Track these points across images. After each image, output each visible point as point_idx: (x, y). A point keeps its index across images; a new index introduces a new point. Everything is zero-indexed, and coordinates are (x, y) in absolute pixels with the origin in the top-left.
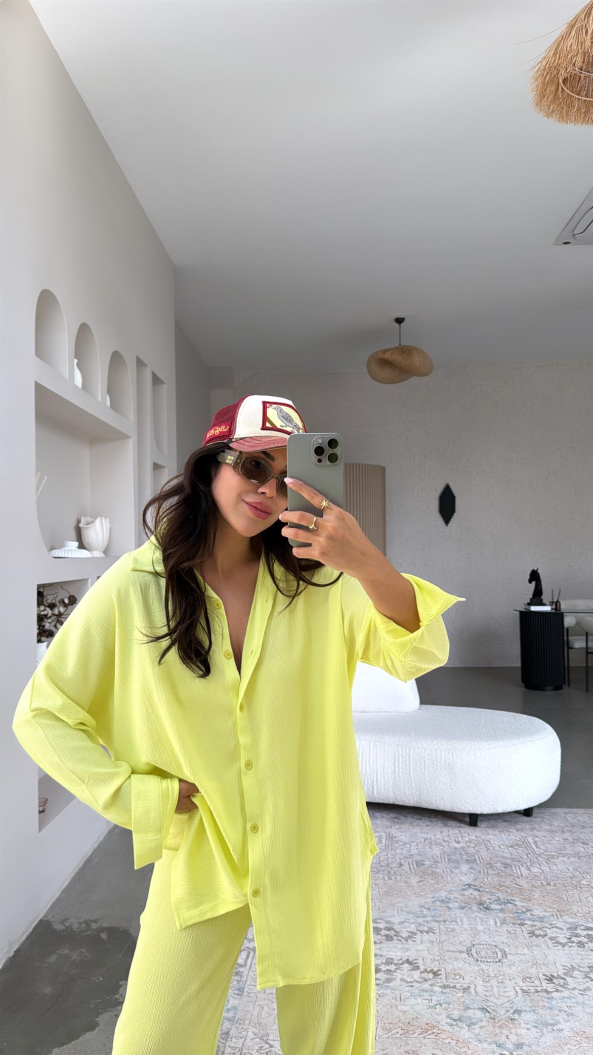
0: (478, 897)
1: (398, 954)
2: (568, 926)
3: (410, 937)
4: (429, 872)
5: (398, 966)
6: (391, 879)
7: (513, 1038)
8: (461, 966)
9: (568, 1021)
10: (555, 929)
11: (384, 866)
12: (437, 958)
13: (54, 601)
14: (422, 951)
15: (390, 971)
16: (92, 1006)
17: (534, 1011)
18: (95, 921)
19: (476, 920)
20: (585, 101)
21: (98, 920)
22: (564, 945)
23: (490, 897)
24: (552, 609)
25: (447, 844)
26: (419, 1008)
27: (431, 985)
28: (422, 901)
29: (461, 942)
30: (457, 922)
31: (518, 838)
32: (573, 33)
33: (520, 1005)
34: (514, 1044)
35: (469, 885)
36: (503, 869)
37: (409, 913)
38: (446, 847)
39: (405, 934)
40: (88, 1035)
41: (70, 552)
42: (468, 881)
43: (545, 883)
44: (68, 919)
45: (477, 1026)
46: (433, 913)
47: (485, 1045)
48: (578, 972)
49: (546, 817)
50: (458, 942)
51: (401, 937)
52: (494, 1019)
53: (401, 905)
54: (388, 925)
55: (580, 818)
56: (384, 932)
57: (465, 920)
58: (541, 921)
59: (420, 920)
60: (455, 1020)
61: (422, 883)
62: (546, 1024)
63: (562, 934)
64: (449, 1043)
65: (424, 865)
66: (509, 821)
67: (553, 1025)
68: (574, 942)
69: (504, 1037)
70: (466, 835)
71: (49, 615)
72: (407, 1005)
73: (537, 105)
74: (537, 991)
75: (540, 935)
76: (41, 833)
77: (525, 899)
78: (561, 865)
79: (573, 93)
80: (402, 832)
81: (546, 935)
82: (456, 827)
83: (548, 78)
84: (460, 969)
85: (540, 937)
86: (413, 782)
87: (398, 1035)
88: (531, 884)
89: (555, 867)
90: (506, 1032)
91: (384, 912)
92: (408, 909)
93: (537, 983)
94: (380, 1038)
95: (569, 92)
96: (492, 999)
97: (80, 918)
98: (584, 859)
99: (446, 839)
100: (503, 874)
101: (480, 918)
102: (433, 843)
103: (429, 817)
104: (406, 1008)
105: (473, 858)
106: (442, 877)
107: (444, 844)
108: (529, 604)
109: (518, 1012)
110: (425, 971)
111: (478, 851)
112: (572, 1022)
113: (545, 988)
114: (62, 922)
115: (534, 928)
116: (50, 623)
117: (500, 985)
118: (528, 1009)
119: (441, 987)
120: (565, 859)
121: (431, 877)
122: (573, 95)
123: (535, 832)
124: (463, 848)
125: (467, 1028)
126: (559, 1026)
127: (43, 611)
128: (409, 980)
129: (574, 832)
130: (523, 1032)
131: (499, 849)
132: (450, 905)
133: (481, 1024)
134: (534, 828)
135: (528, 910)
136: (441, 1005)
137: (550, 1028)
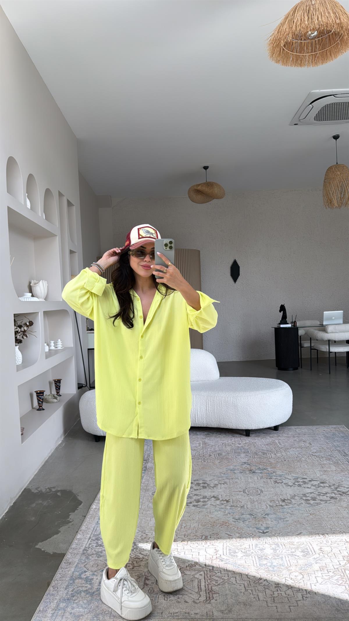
0: (249, 468)
1: (209, 494)
2: (294, 478)
3: (215, 486)
4: (225, 458)
5: (209, 499)
6: (205, 462)
7: (264, 525)
8: (240, 497)
9: (291, 517)
10: (287, 480)
11: (202, 456)
12: (228, 495)
13: (21, 324)
14: (221, 492)
15: (205, 501)
16: (56, 524)
17: (275, 514)
18: (54, 488)
19: (248, 478)
20: (296, 55)
21: (55, 487)
22: (291, 486)
23: (255, 467)
24: (292, 326)
25: (234, 445)
26: (219, 515)
27: (225, 506)
28: (221, 471)
29: (240, 487)
30: (238, 479)
31: (270, 441)
32: (286, 23)
33: (268, 512)
34: (265, 527)
35: (245, 463)
36: (262, 455)
37: (214, 476)
38: (234, 447)
39: (212, 485)
40: (55, 536)
41: (27, 298)
42: (244, 461)
43: (283, 460)
44: (39, 487)
45: (247, 521)
46: (226, 476)
47: (251, 529)
48: (297, 497)
49: (285, 430)
50: (239, 487)
51: (211, 486)
52: (255, 518)
53: (210, 473)
54: (204, 482)
55: (303, 431)
56: (202, 485)
57: (243, 478)
58: (280, 477)
59: (220, 479)
60: (237, 520)
61: (221, 463)
62: (281, 519)
63: (290, 481)
64: (234, 529)
65: (222, 455)
66: (266, 433)
67: (284, 519)
68: (296, 485)
69: (260, 525)
70: (244, 440)
71: (19, 331)
73: (271, 57)
74: (277, 506)
76: (23, 444)
77: (273, 467)
78: (292, 452)
79: (289, 50)
80: (211, 441)
81: (283, 482)
82: (239, 437)
83: (275, 45)
84: (239, 499)
85: (280, 483)
86: (216, 414)
87: (209, 527)
88: (276, 461)
89: (289, 453)
90: (261, 523)
91: (202, 476)
92: (214, 474)
93: (277, 502)
94: (200, 529)
95: (287, 51)
96: (255, 510)
97: (46, 487)
98: (304, 449)
99: (234, 443)
100: (262, 457)
101: (250, 477)
102: (227, 445)
103: (225, 433)
104: (213, 516)
105: (247, 451)
106: (231, 460)
107: (232, 445)
108: (280, 324)
109: (268, 514)
110: (223, 500)
111: (250, 448)
112: (293, 517)
113: (281, 504)
114: (37, 489)
115: (277, 480)
116: (20, 336)
117: (259, 504)
118: (272, 513)
119: (230, 506)
120: (294, 449)
121: (225, 460)
122: (288, 51)
123: (279, 437)
124: (242, 446)
125: (242, 522)
126: (287, 519)
127: (16, 329)
128: (214, 504)
129: (299, 437)
130: (270, 522)
131: (260, 446)
132: (235, 472)
133: (249, 520)
134: (279, 436)
135: (274, 472)
136: (230, 514)
137: (282, 520)
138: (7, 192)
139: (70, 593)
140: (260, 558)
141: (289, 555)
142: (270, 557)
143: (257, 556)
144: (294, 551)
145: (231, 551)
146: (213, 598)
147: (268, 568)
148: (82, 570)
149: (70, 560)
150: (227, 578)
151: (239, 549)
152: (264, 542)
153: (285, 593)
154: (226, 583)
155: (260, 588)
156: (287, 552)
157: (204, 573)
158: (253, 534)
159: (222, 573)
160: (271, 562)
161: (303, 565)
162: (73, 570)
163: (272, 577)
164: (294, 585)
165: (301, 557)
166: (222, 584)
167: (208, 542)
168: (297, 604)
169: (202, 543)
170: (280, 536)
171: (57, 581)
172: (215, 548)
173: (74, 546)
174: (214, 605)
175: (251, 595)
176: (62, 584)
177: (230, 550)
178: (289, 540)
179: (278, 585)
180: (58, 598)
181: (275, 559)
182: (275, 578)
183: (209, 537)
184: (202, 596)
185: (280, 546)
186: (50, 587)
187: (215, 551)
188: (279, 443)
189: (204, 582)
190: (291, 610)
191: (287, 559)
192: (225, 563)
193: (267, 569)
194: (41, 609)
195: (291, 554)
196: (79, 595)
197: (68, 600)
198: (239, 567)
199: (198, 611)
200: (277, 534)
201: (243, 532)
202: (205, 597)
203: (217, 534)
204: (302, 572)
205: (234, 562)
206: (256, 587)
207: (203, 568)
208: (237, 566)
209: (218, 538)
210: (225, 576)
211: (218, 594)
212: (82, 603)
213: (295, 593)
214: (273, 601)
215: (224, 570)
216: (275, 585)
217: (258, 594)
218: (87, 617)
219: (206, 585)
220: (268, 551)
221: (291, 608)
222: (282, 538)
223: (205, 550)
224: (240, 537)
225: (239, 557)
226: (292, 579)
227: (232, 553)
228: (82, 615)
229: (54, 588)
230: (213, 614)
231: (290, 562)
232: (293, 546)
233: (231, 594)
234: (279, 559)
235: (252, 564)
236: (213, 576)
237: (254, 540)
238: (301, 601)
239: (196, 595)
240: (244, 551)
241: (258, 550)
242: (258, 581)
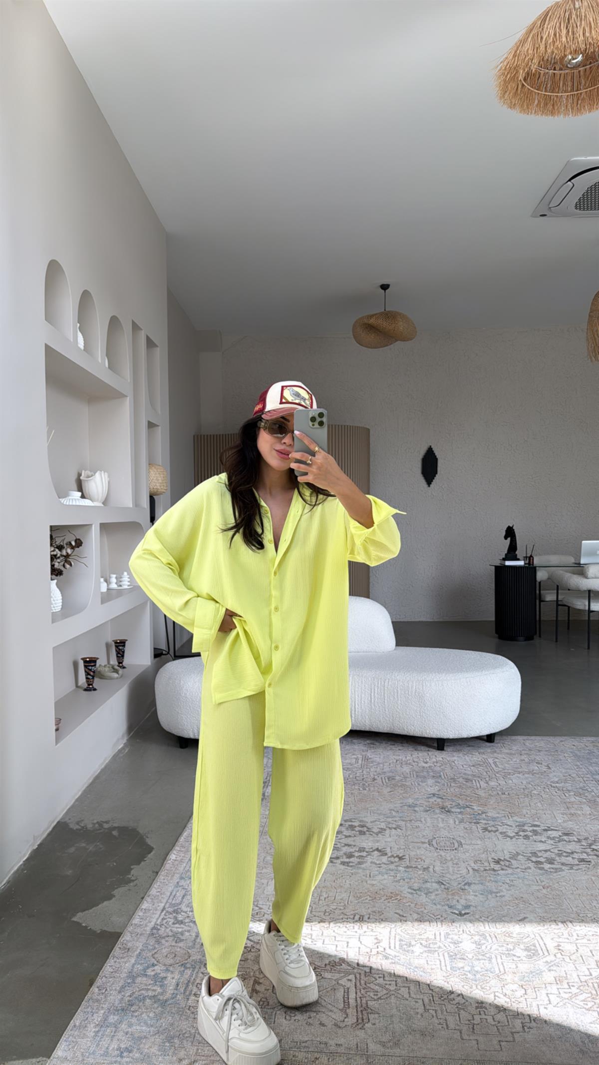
0: (440, 803)
1: (370, 844)
2: (517, 824)
3: (380, 832)
4: (399, 785)
5: (369, 853)
6: (365, 790)
7: (463, 902)
8: (423, 853)
9: (510, 890)
10: (506, 826)
11: (360, 780)
12: (402, 847)
13: (62, 544)
14: (389, 842)
15: (362, 856)
16: (108, 883)
17: (482, 884)
18: (107, 822)
19: (437, 819)
20: (545, 95)
21: (109, 821)
22: (511, 838)
23: (451, 803)
24: (525, 564)
25: (416, 763)
26: (385, 882)
27: (397, 866)
28: (392, 806)
29: (424, 836)
30: (421, 821)
31: (480, 760)
32: (530, 39)
33: (470, 880)
34: (463, 906)
35: (434, 795)
36: (464, 782)
37: (380, 814)
38: (415, 766)
39: (376, 830)
40: (106, 903)
41: (74, 501)
42: (433, 792)
43: (500, 793)
44: (83, 820)
45: (434, 894)
46: (401, 815)
47: (439, 907)
48: (522, 857)
49: (507, 743)
50: (421, 835)
51: (373, 832)
52: (448, 889)
53: (373, 809)
54: (361, 824)
55: (537, 744)
56: (357, 829)
57: (428, 820)
58: (493, 821)
59: (390, 820)
60: (415, 890)
61: (392, 793)
62: (491, 892)
63: (510, 829)
64: (410, 906)
65: (395, 779)
66: (473, 746)
67: (497, 893)
68: (521, 835)
69: (455, 902)
70: (434, 756)
71: (59, 555)
72: (375, 880)
73: (501, 98)
74: (485, 870)
75: (492, 831)
76: (58, 745)
77: (481, 805)
78: (516, 780)
79: (532, 88)
80: (376, 754)
81: (497, 830)
82: (425, 750)
83: (509, 76)
84: (422, 855)
86: (387, 710)
87: (367, 901)
88: (488, 794)
89: (510, 781)
90: (457, 898)
91: (358, 814)
92: (379, 812)
93: (486, 864)
94: (351, 902)
95: (529, 87)
96: (448, 875)
97: (94, 820)
98: (537, 776)
99: (416, 760)
100: (464, 787)
101: (442, 818)
102: (403, 763)
103: (402, 743)
104: (374, 882)
105: (438, 775)
106: (410, 789)
107: (414, 764)
108: (504, 559)
109: (469, 884)
110: (392, 856)
111: (443, 770)
112: (513, 890)
113: (492, 867)
114: (78, 823)
115: (487, 825)
116: (59, 563)
117: (455, 865)
118: (477, 882)
119: (405, 867)
120: (520, 775)
121: (400, 788)
123: (495, 755)
124: (430, 767)
125: (425, 895)
126: (502, 894)
127: (53, 551)
128: (378, 862)
129: (530, 755)
130: (471, 898)
131: (462, 768)
132: (416, 809)
133: (437, 893)
134: (495, 752)
135: (483, 813)
136: (404, 880)
137: (494, 895)
138: (46, 320)
139: (127, 999)
140: (453, 957)
141: (503, 954)
142: (470, 956)
143: (448, 953)
144: (512, 948)
145: (404, 943)
146: (369, 1020)
147: (465, 974)
148: (149, 962)
149: (130, 945)
150: (395, 987)
151: (416, 940)
152: (461, 930)
153: (493, 1019)
154: (393, 997)
155: (450, 1008)
156: (500, 949)
157: (356, 978)
158: (442, 916)
159: (386, 978)
160: (470, 964)
161: (527, 973)
162: (133, 960)
163: (471, 990)
164: (509, 1005)
165: (524, 959)
166: (385, 996)
167: (365, 926)
168: (513, 1037)
169: (354, 926)
170: (488, 922)
171: (106, 977)
172: (376, 936)
173: (136, 920)
174: (369, 1032)
175: (435, 1018)
176: (113, 984)
177: (401, 940)
178: (504, 930)
179: (481, 1005)
180: (105, 1006)
181: (479, 959)
182: (477, 993)
183: (366, 917)
184: (350, 1016)
185: (488, 937)
186: (93, 987)
187: (376, 941)
188: (495, 763)
189: (354, 993)
190: (503, 1047)
191: (499, 961)
192: (392, 963)
193: (464, 976)
194: (78, 1024)
195: (507, 952)
196: (141, 1004)
197: (123, 1010)
198: (416, 970)
199: (342, 1041)
200: (483, 918)
201: (426, 911)
202: (355, 1018)
203: (381, 913)
204: (525, 984)
205: (408, 961)
206: (443, 1006)
207: (354, 969)
208: (412, 968)
209: (382, 920)
210: (390, 984)
211: (378, 1014)
212: (146, 1017)
213: (509, 1020)
214: (471, 1030)
215: (390, 974)
216: (477, 1005)
217: (447, 1017)
218: (153, 1040)
219: (358, 999)
220: (467, 946)
221: (503, 1044)
222: (492, 925)
223: (359, 938)
224: (421, 920)
225: (417, 954)
226: (506, 995)
227: (405, 946)
228: (145, 1037)
229: (100, 990)
230: (367, 1047)
231: (504, 967)
232: (511, 940)
233: (401, 1016)
234: (485, 960)
235: (439, 966)
236: (370, 983)
237: (444, 925)
238: (520, 1034)
239: (341, 1014)
240: (426, 943)
241: (450, 942)
242: (447, 996)
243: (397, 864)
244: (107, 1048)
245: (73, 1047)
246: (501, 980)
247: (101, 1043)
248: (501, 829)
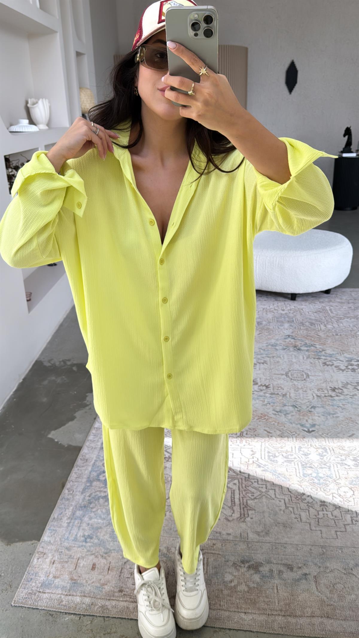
0: (294, 343)
2: (347, 359)
4: (265, 328)
7: (310, 421)
8: (282, 382)
9: (342, 412)
10: (339, 361)
12: (268, 378)
14: (260, 374)
16: (71, 408)
17: (323, 407)
18: (69, 360)
19: (291, 356)
22: (343, 370)
23: (301, 342)
24: (357, 155)
25: (276, 311)
26: (257, 405)
27: (264, 393)
28: (260, 345)
30: (280, 357)
31: (320, 307)
33: (315, 404)
34: (310, 424)
35: (289, 336)
36: (310, 326)
38: (276, 313)
40: (70, 423)
41: (23, 128)
42: (288, 333)
43: (334, 334)
44: (52, 359)
45: (290, 415)
46: (266, 353)
47: (294, 425)
48: (350, 386)
49: (339, 294)
50: (281, 369)
52: (300, 411)
57: (286, 356)
58: (330, 357)
59: (259, 356)
60: (277, 412)
61: (260, 335)
62: (329, 414)
63: (342, 364)
64: (274, 424)
65: (262, 324)
66: (316, 297)
68: (349, 369)
69: (305, 421)
70: (289, 305)
74: (325, 396)
76: (30, 313)
77: (322, 344)
78: (346, 323)
81: (333, 365)
82: (283, 301)
84: (281, 384)
85: (329, 366)
88: (326, 335)
89: (341, 325)
90: (306, 418)
93: (326, 392)
96: (299, 400)
97: (60, 359)
99: (276, 308)
100: (309, 329)
101: (294, 355)
102: (268, 311)
105: (292, 320)
106: (273, 331)
107: (275, 311)
108: (343, 152)
109: (314, 407)
111: (295, 316)
112: (345, 412)
113: (330, 394)
114: (49, 361)
115: (326, 361)
117: (304, 393)
118: (320, 406)
119: (270, 394)
120: (348, 320)
121: (266, 331)
123: (331, 303)
124: (286, 314)
125: (284, 416)
126: (337, 415)
129: (355, 303)
130: (316, 418)
131: (307, 314)
132: (277, 348)
133: (292, 414)
134: (331, 301)
135: (323, 350)
136: (270, 404)
137: (331, 416)
139: (87, 498)
140: (304, 466)
141: (338, 463)
142: (316, 465)
143: (301, 463)
144: (344, 459)
145: (270, 454)
146: (248, 515)
147: (313, 479)
148: (101, 470)
149: (87, 456)
150: (266, 490)
151: (279, 452)
152: (309, 444)
153: (332, 514)
154: (264, 497)
155: (303, 505)
156: (336, 459)
157: (239, 482)
158: (296, 433)
159: (260, 483)
160: (316, 471)
161: (354, 478)
162: (90, 469)
163: (317, 492)
164: (343, 503)
165: (353, 467)
166: (260, 496)
167: (244, 440)
168: (345, 529)
169: (236, 441)
170: (328, 438)
171: (73, 482)
172: (252, 448)
173: (91, 437)
174: (249, 524)
175: (293, 514)
176: (77, 487)
177: (269, 452)
178: (339, 444)
179: (323, 504)
180: (73, 504)
181: (322, 468)
182: (320, 494)
183: (245, 433)
184: (236, 512)
185: (328, 450)
186: (64, 489)
187: (252, 453)
188: (330, 310)
189: (238, 494)
190: (338, 536)
191: (336, 469)
192: (263, 470)
193: (312, 481)
194: (56, 517)
195: (341, 462)
196: (97, 502)
197: (85, 507)
198: (280, 476)
199: (231, 531)
200: (325, 435)
201: (285, 429)
202: (239, 513)
203: (255, 430)
204: (353, 487)
205: (274, 469)
206: (298, 504)
207: (237, 475)
208: (277, 474)
209: (256, 436)
210: (262, 488)
211: (255, 510)
212: (100, 513)
213: (343, 515)
214: (317, 523)
215: (262, 480)
216: (321, 503)
217: (301, 513)
218: (106, 530)
219: (241, 499)
220: (314, 457)
221: (338, 533)
222: (331, 440)
223: (241, 451)
224: (281, 436)
225: (279, 463)
226: (340, 495)
227: (271, 457)
228: (101, 528)
229: (69, 491)
230: (248, 536)
231: (339, 473)
232: (344, 452)
233: (269, 512)
234: (326, 468)
235: (295, 473)
236: (248, 487)
237: (297, 440)
238: (350, 525)
239: (229, 511)
240: (286, 455)
241: (302, 454)
242: (300, 497)
243: (264, 391)
244: (76, 535)
245: (54, 534)
246: (337, 484)
247: (72, 531)
248: (336, 363)
